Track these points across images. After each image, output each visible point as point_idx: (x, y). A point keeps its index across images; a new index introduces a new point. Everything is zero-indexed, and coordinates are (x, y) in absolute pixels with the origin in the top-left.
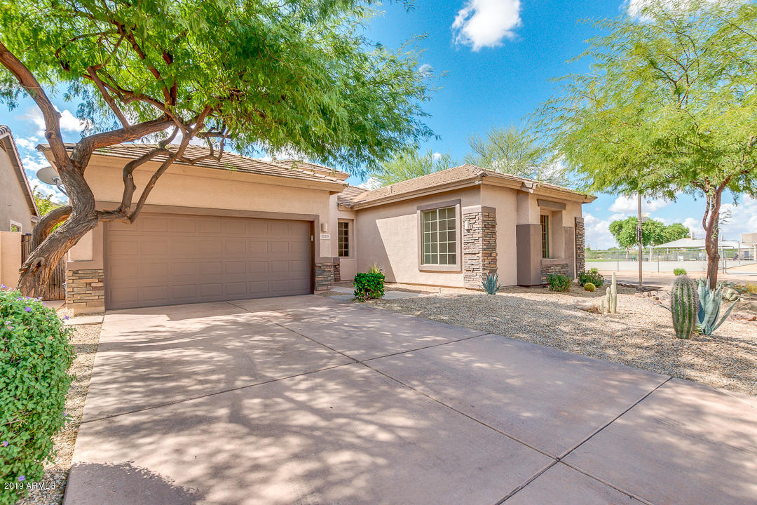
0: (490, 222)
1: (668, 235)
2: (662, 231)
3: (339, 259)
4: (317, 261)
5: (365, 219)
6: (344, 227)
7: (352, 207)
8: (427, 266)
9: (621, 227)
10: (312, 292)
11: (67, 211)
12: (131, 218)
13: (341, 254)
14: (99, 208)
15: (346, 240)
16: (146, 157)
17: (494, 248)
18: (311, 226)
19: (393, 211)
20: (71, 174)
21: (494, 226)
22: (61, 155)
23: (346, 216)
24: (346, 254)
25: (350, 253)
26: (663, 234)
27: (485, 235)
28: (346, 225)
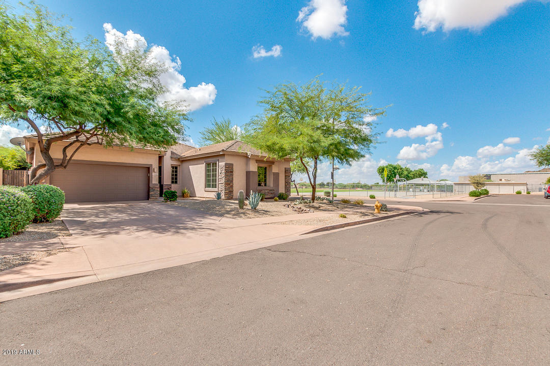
0: (229, 170)
1: (412, 175)
2: (409, 173)
3: (171, 185)
4: (150, 185)
5: (185, 165)
6: (175, 169)
7: (179, 159)
8: (208, 189)
9: (383, 169)
10: (148, 199)
11: (44, 166)
12: (65, 167)
13: (173, 182)
14: (55, 164)
15: (176, 175)
16: (71, 144)
17: (232, 181)
18: (148, 169)
19: (196, 162)
20: (45, 153)
21: (232, 172)
22: (42, 146)
23: (175, 163)
24: (176, 182)
25: (178, 182)
26: (410, 175)
27: (226, 175)
28: (176, 168)
